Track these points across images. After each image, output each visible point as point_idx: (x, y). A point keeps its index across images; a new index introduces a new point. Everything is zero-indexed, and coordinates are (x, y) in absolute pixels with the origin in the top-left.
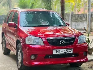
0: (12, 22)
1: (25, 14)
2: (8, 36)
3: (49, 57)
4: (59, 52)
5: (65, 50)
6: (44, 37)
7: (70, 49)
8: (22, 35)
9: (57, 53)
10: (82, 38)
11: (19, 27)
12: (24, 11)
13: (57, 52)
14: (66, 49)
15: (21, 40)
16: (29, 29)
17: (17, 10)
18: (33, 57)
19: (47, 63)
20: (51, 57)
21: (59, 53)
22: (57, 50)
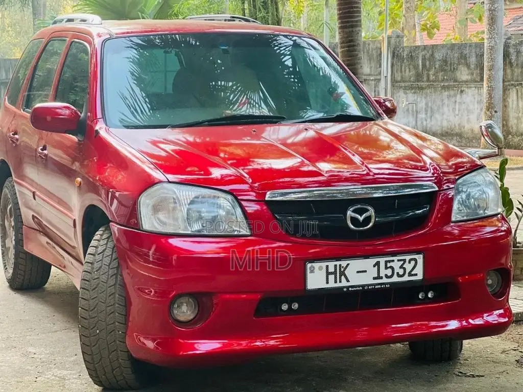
0: (55, 99)
1: (133, 53)
2: (32, 183)
3: (285, 307)
4: (342, 273)
5: (378, 264)
6: (252, 189)
7: (408, 258)
8: (120, 178)
9: (332, 284)
10: (474, 192)
11: (100, 127)
12: (126, 35)
13: (331, 277)
14: (382, 260)
15: (112, 209)
16: (155, 143)
17: (83, 26)
18: (184, 308)
19: (272, 342)
20: (295, 306)
21: (344, 283)
22: (331, 265)
